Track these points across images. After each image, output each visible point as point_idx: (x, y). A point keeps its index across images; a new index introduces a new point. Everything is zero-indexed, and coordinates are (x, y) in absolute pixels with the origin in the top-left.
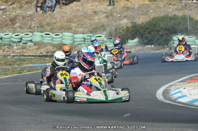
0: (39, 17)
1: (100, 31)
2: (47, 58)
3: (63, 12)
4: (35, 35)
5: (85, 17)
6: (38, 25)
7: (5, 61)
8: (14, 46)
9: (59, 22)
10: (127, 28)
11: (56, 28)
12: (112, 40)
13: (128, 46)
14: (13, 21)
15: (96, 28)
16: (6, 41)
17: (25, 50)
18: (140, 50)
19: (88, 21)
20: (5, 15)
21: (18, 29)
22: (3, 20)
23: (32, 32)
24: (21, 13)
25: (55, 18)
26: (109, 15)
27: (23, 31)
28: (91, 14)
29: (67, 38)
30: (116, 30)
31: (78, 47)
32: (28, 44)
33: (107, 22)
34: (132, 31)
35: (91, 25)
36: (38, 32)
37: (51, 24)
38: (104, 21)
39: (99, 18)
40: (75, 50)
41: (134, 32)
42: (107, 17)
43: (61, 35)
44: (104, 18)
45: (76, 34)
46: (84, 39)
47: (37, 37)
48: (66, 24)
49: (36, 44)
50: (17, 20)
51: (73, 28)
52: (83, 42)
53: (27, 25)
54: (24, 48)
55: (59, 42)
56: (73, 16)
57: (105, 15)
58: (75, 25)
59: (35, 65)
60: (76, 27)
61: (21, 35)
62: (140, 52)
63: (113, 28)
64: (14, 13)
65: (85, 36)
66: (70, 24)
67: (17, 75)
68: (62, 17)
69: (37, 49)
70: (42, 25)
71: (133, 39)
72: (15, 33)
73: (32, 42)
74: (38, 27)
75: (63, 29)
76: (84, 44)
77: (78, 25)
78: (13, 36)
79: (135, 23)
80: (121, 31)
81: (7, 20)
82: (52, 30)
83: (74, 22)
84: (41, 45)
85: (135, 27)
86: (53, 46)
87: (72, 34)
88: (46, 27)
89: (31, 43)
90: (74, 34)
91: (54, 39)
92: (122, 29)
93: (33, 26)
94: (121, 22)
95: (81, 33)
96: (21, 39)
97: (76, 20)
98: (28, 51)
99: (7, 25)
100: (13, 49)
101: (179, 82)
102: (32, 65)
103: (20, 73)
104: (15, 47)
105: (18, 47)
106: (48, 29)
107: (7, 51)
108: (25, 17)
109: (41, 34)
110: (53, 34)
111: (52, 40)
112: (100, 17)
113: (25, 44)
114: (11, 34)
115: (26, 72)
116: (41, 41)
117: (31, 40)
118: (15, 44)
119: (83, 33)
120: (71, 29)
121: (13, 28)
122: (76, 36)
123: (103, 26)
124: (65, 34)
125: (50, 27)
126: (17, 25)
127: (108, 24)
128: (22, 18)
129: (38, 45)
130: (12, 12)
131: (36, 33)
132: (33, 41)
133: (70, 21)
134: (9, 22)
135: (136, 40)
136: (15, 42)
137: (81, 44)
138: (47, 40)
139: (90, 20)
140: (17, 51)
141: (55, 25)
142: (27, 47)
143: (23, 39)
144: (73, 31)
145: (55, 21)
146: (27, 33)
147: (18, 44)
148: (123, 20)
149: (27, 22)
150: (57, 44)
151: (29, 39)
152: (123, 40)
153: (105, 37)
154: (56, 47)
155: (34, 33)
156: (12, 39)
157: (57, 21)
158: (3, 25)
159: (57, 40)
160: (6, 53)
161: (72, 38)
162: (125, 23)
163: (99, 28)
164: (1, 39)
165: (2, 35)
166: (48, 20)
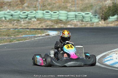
1: (89, 10)
2: (39, 31)
4: (37, 13)
7: (6, 33)
9: (58, 3)
10: (109, 7)
11: (55, 7)
12: (97, 17)
13: (110, 21)
14: (22, 1)
15: (86, 7)
16: (16, 18)
17: (29, 24)
19: (80, 2)
21: (26, 8)
22: (14, 1)
23: (35, 10)
27: (29, 9)
29: (62, 15)
30: (100, 9)
31: (70, 22)
32: (33, 20)
34: (113, 10)
35: (82, 5)
37: (51, 4)
38: (93, 1)
40: (68, 25)
41: (114, 10)
43: (58, 13)
45: (70, 12)
46: (76, 16)
47: (40, 14)
48: (63, 4)
49: (38, 19)
50: (26, 1)
51: (68, 8)
52: (75, 18)
53: (33, 5)
54: (29, 23)
55: (56, 18)
58: (70, 4)
59: (27, 36)
60: (70, 6)
61: (27, 13)
63: (98, 8)
65: (76, 13)
66: (66, 4)
69: (39, 23)
70: (44, 5)
71: (113, 15)
72: (23, 11)
73: (35, 18)
74: (41, 6)
75: (60, 8)
76: (76, 19)
77: (72, 5)
78: (21, 13)
80: (104, 9)
81: (17, 1)
83: (70, 3)
84: (42, 20)
85: (115, 6)
86: (52, 21)
87: (66, 12)
88: (48, 6)
89: (35, 19)
90: (68, 12)
91: (52, 16)
92: (105, 8)
93: (37, 5)
94: (106, 3)
96: (27, 15)
98: (32, 25)
99: (17, 5)
100: (20, 24)
102: (24, 36)
103: (10, 42)
104: (22, 22)
105: (24, 22)
106: (49, 8)
107: (16, 25)
109: (42, 12)
110: (52, 11)
114: (19, 12)
115: (16, 41)
116: (42, 17)
117: (35, 17)
118: (22, 20)
119: (75, 11)
121: (22, 7)
123: (92, 6)
124: (61, 12)
125: (51, 6)
126: (26, 5)
127: (96, 4)
129: (40, 20)
131: (39, 11)
132: (36, 17)
133: (66, 1)
134: (20, 3)
135: (116, 17)
136: (22, 18)
137: (73, 20)
138: (47, 16)
139: (82, 1)
140: (24, 25)
141: (55, 5)
142: (32, 22)
143: (28, 15)
144: (68, 9)
145: (55, 2)
146: (32, 11)
147: (24, 20)
148: (107, 1)
149: (33, 2)
150: (54, 20)
151: (33, 16)
152: (105, 16)
153: (92, 14)
154: (54, 22)
155: (37, 11)
156: (20, 16)
157: (56, 2)
158: (15, 5)
159: (55, 17)
160: (15, 26)
161: (67, 15)
162: (109, 3)
163: (88, 7)
164: (12, 15)
165: (12, 12)
166: (49, 1)
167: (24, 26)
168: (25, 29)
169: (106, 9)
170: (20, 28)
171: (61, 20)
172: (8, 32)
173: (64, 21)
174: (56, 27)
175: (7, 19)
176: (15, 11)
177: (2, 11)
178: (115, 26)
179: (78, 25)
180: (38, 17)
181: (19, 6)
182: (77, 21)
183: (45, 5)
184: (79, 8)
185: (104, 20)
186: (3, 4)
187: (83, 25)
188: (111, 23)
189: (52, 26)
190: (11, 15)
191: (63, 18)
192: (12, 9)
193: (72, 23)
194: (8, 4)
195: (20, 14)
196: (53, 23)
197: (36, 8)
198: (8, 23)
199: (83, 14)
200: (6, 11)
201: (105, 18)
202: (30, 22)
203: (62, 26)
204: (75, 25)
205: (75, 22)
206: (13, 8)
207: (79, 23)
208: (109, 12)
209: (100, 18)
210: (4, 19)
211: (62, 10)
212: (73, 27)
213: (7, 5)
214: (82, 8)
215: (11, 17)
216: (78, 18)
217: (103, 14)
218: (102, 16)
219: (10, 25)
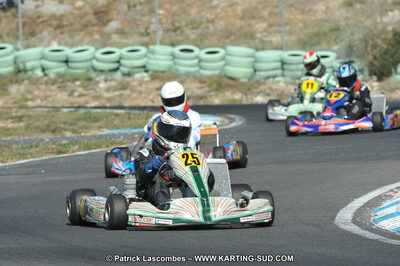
0: (172, 4)
1: (329, 42)
4: (153, 52)
5: (291, 5)
6: (167, 26)
7: (46, 122)
8: (98, 82)
9: (222, 19)
10: (396, 34)
11: (212, 35)
13: (398, 82)
14: (102, 15)
15: (317, 35)
16: (79, 69)
17: (126, 93)
19: (299, 17)
21: (115, 38)
22: (76, 12)
23: (146, 45)
25: (212, 7)
27: (125, 41)
29: (238, 60)
30: (365, 40)
31: (265, 84)
32: (137, 76)
33: (347, 18)
35: (306, 26)
36: (162, 43)
37: (201, 23)
38: (341, 15)
39: (328, 8)
40: (258, 93)
42: (349, 4)
43: (222, 52)
44: (339, 9)
45: (263, 49)
46: (283, 63)
47: (161, 56)
48: (239, 23)
49: (155, 75)
50: (115, 13)
51: (259, 35)
52: (279, 72)
53: (138, 25)
54: (124, 87)
55: (217, 72)
56: (260, 3)
58: (264, 25)
60: (265, 30)
61: (118, 52)
63: (358, 36)
65: (285, 55)
66: (249, 25)
67: (52, 156)
68: (231, 5)
69: (158, 89)
70: (177, 25)
72: (104, 46)
73: (146, 71)
74: (167, 31)
75: (230, 36)
76: (283, 76)
77: (270, 26)
78: (98, 54)
80: (379, 42)
81: (85, 14)
83: (263, 19)
84: (168, 78)
86: (202, 82)
87: (250, 51)
88: (188, 31)
89: (145, 74)
90: (257, 49)
91: (203, 64)
92: (383, 36)
93: (153, 27)
94: (386, 19)
95: (276, 48)
96: (118, 62)
98: (134, 95)
99: (86, 26)
100: (95, 90)
102: (106, 132)
103: (60, 153)
104: (102, 85)
105: (108, 83)
106: (193, 37)
107: (80, 96)
108: (135, 6)
109: (169, 49)
110: (201, 48)
111: (198, 65)
112: (331, 5)
114: (91, 49)
115: (79, 150)
116: (170, 68)
117: (144, 67)
118: (102, 77)
119: (281, 49)
120: (253, 37)
121: (102, 34)
122: (261, 54)
123: (337, 29)
124: (231, 49)
125: (199, 31)
126: (114, 25)
127: (351, 22)
128: (125, 7)
129: (162, 79)
131: (158, 48)
132: (148, 67)
133: (251, 15)
134: (92, 18)
136: (102, 71)
137: (274, 77)
138: (187, 65)
139: (303, 12)
140: (107, 95)
142: (135, 84)
143: (123, 62)
144: (257, 41)
145: (213, 16)
146: (134, 48)
147: (109, 78)
148: (391, 14)
149: (138, 17)
150: (208, 77)
151: (140, 62)
152: (383, 66)
153: (338, 58)
154: (209, 86)
155: (151, 47)
156: (95, 63)
157: (216, 15)
158: (77, 26)
159: (212, 67)
160: (77, 99)
161: (252, 60)
162: (396, 19)
163: (325, 34)
164: (66, 62)
165: (69, 52)
166: (193, 12)
167: (108, 99)
168: (110, 108)
169: (385, 40)
170: (93, 105)
171: (232, 79)
172: (54, 120)
173: (244, 80)
174: (217, 101)
175: (52, 74)
176: (76, 46)
177: (35, 46)
180: (156, 68)
181: (90, 29)
182: (285, 82)
183: (179, 28)
184: (293, 38)
185: (380, 79)
186: (38, 24)
189: (201, 98)
190: (64, 59)
191: (240, 70)
192: (67, 39)
193: (270, 89)
194: (55, 23)
195: (94, 58)
196: (206, 89)
197: (148, 38)
198: (54, 87)
200: (48, 45)
201: (382, 72)
202: (128, 83)
203: (237, 96)
204: (282, 95)
205: (281, 83)
206: (72, 36)
208: (396, 52)
209: (366, 72)
210: (39, 73)
211: (237, 45)
213: (51, 25)
214: (302, 36)
215: (62, 69)
216: (291, 70)
217: (375, 58)
218: (372, 64)
219: (59, 95)
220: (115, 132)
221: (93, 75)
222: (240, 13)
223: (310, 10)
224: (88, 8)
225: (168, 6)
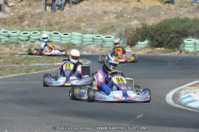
1: (110, 32)
2: (55, 58)
3: (72, 11)
5: (95, 17)
7: (12, 60)
8: (21, 45)
9: (68, 21)
10: (137, 29)
11: (65, 27)
13: (138, 48)
14: (21, 18)
15: (105, 29)
16: (14, 39)
18: (150, 52)
19: (98, 22)
20: (14, 13)
21: (26, 27)
22: (11, 17)
23: (40, 31)
24: (29, 11)
25: (64, 17)
26: (119, 15)
27: (31, 29)
28: (101, 14)
29: (75, 37)
30: (126, 31)
31: (86, 47)
32: (37, 43)
33: (117, 23)
34: (142, 33)
35: (101, 25)
36: (46, 31)
37: (60, 23)
38: (114, 21)
39: (109, 18)
40: (84, 51)
41: (144, 34)
42: (117, 17)
43: (70, 34)
44: (114, 19)
45: (85, 34)
46: (93, 39)
48: (75, 23)
50: (26, 18)
51: (82, 28)
52: (92, 43)
53: (35, 23)
54: (31, 47)
55: (68, 42)
56: (83, 16)
57: (115, 15)
58: (85, 24)
60: (85, 26)
61: (29, 33)
62: (150, 54)
63: (123, 29)
64: (22, 11)
65: (94, 36)
66: (79, 24)
68: (71, 16)
71: (143, 40)
72: (23, 31)
73: (40, 41)
74: (46, 25)
75: (71, 28)
77: (87, 25)
78: (21, 34)
79: (146, 25)
80: (131, 32)
81: (15, 18)
82: (60, 30)
83: (84, 22)
85: (145, 28)
86: (61, 46)
87: (81, 34)
88: (55, 26)
90: (83, 34)
91: (62, 39)
92: (132, 30)
93: (41, 24)
94: (132, 24)
95: (90, 34)
96: (29, 37)
97: (85, 20)
99: (15, 23)
100: (20, 48)
101: (189, 86)
102: (38, 64)
103: (27, 72)
104: (23, 46)
105: (25, 45)
106: (57, 28)
107: (14, 49)
108: (34, 15)
109: (49, 33)
110: (62, 33)
111: (60, 39)
113: (33, 42)
114: (19, 32)
117: (39, 39)
118: (23, 43)
119: (92, 34)
120: (80, 29)
121: (21, 26)
122: (84, 36)
123: (113, 27)
124: (73, 33)
125: (59, 26)
126: (26, 23)
127: (118, 24)
128: (30, 16)
130: (21, 9)
131: (44, 32)
132: (41, 39)
133: (79, 20)
134: (18, 20)
135: (146, 42)
136: (23, 40)
137: (90, 45)
139: (100, 20)
141: (64, 25)
142: (35, 45)
143: (31, 37)
144: (82, 30)
145: (64, 20)
147: (25, 43)
148: (134, 21)
149: (35, 20)
150: (65, 44)
151: (37, 38)
152: (132, 41)
154: (65, 47)
155: (42, 32)
156: (20, 37)
157: (66, 20)
158: (11, 23)
159: (66, 40)
160: (14, 51)
161: (81, 37)
162: (135, 24)
163: (108, 29)
164: (9, 36)
165: (10, 33)
166: (57, 18)
167: (25, 51)
169: (133, 32)
171: (73, 45)
172: (15, 59)
173: (79, 45)
174: (68, 53)
175: (3, 41)
178: (145, 54)
179: (96, 52)
182: (94, 47)
183: (51, 24)
184: (96, 30)
185: (131, 46)
187: (103, 51)
188: (139, 51)
191: (76, 42)
192: (7, 28)
193: (88, 49)
194: (3, 21)
197: (39, 28)
198: (4, 46)
199: (103, 37)
200: (0, 30)
201: (132, 44)
202: (33, 45)
204: (93, 52)
205: (92, 47)
206: (9, 27)
207: (97, 49)
208: (137, 37)
209: (125, 43)
211: (75, 32)
212: (90, 53)
213: (1, 22)
214: (100, 29)
215: (7, 39)
216: (96, 42)
217: (129, 38)
218: (128, 40)
219: (6, 49)
220: (42, 64)
221: (19, 42)
222: (75, 19)
223: (103, 19)
224: (15, 16)
225: (47, 16)
